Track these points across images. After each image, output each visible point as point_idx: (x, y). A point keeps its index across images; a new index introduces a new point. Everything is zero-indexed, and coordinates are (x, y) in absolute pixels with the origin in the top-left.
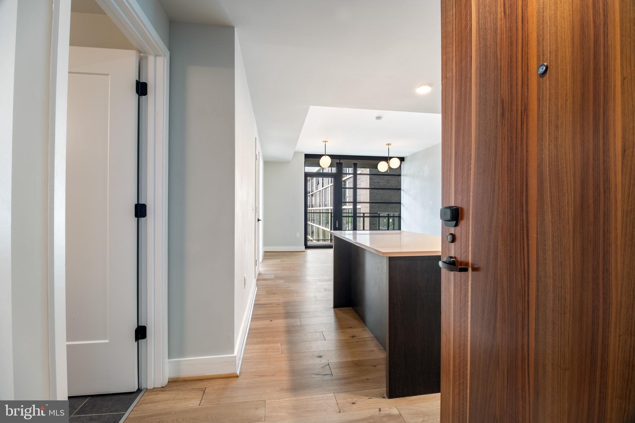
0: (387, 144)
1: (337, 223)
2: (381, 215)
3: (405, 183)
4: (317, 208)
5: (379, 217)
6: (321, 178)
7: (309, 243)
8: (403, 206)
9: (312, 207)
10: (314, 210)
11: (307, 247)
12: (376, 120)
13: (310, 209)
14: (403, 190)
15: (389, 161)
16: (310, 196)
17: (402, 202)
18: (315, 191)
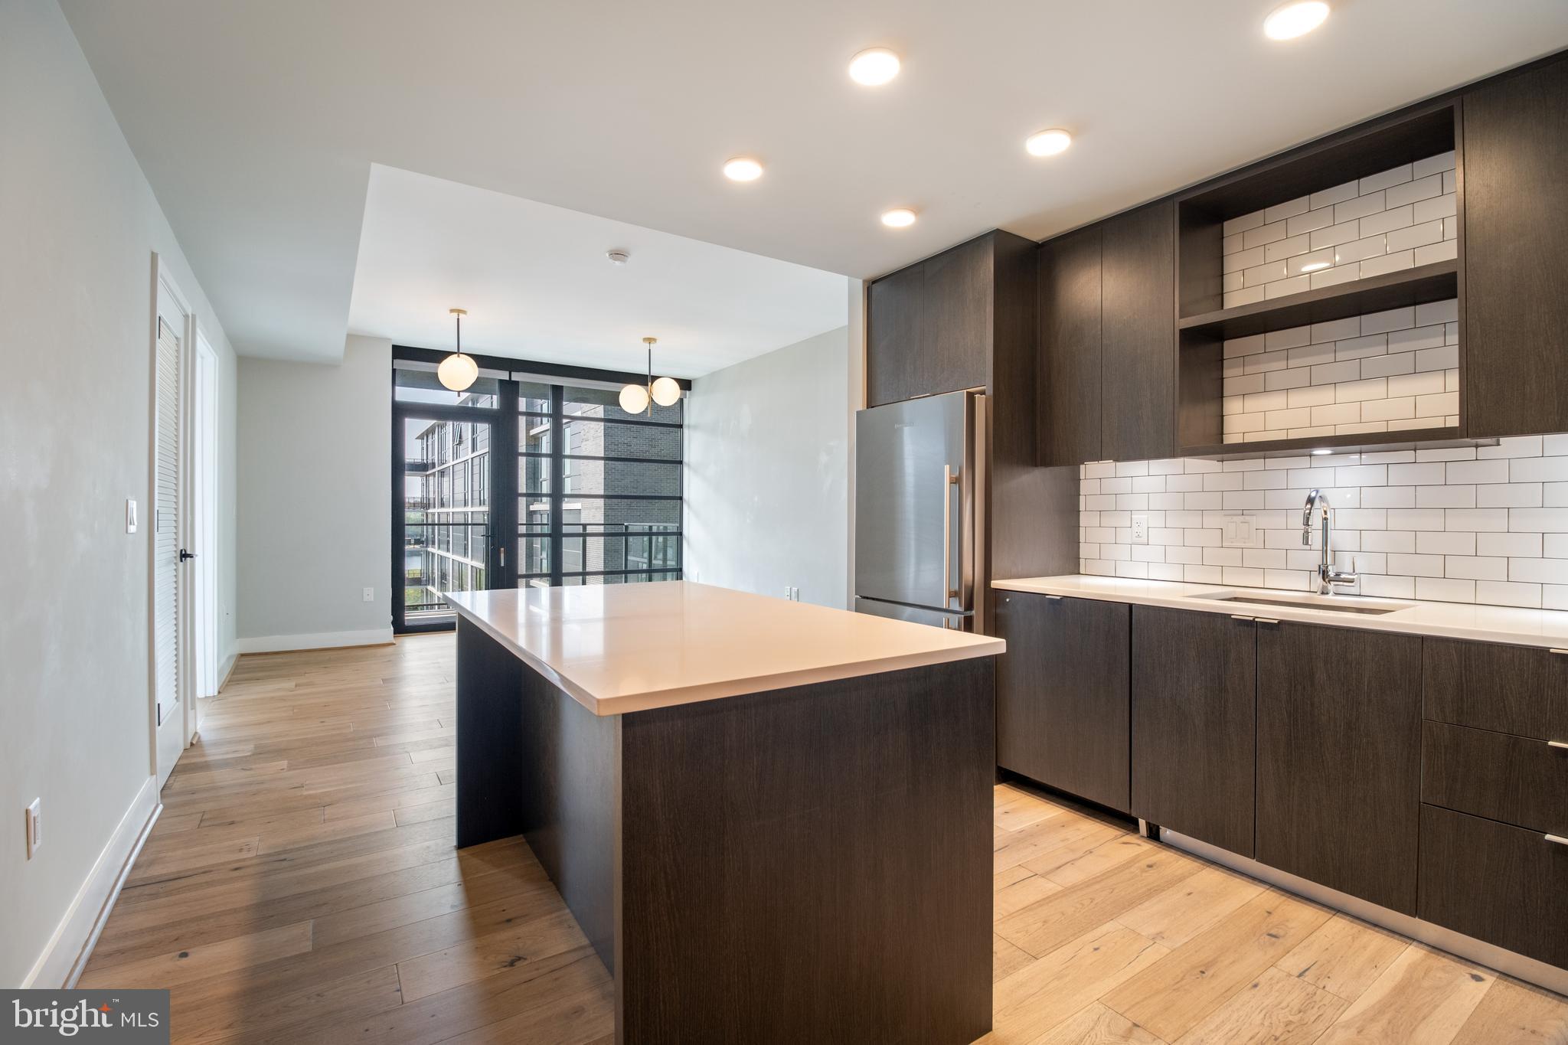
0: (645, 340)
1: (502, 555)
2: (630, 530)
3: (694, 447)
4: (456, 510)
5: (627, 534)
6: (470, 424)
7: (411, 617)
8: (689, 506)
9: (442, 505)
10: (448, 514)
11: (401, 628)
12: (611, 261)
13: (436, 510)
14: (689, 465)
15: (650, 384)
16: (434, 476)
17: (685, 496)
18: (452, 463)
